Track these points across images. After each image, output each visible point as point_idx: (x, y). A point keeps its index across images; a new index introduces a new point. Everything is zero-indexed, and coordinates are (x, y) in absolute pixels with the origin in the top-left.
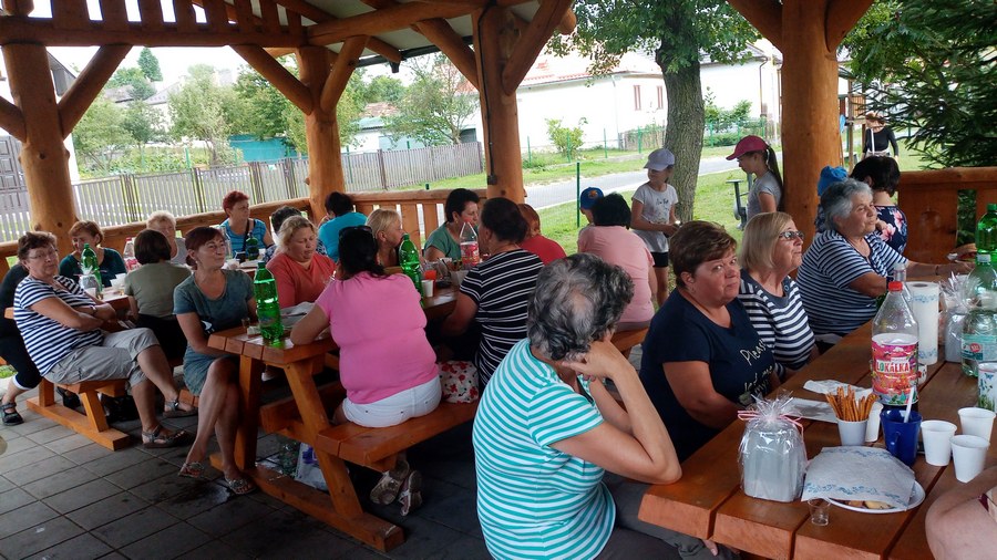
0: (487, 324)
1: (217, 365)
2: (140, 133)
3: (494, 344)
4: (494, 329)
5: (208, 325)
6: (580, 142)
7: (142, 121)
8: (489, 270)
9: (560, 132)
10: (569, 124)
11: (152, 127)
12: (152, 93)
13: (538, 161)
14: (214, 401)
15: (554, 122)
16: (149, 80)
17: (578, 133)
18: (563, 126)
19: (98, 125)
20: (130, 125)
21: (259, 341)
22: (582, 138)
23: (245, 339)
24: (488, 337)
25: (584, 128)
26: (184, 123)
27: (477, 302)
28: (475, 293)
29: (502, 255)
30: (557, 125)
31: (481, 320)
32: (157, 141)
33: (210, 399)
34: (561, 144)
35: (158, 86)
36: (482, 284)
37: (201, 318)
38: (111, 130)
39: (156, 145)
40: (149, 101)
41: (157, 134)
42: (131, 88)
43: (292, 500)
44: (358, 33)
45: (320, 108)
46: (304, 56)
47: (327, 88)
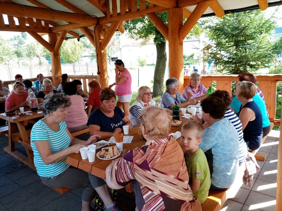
2: (20, 55)
7: (20, 51)
11: (24, 53)
12: (24, 43)
16: (24, 39)
20: (17, 52)
22: (147, 61)
26: (31, 52)
32: (25, 57)
35: (27, 41)
38: (9, 53)
42: (18, 41)
44: (64, 30)
45: (54, 51)
46: (50, 36)
47: (56, 45)
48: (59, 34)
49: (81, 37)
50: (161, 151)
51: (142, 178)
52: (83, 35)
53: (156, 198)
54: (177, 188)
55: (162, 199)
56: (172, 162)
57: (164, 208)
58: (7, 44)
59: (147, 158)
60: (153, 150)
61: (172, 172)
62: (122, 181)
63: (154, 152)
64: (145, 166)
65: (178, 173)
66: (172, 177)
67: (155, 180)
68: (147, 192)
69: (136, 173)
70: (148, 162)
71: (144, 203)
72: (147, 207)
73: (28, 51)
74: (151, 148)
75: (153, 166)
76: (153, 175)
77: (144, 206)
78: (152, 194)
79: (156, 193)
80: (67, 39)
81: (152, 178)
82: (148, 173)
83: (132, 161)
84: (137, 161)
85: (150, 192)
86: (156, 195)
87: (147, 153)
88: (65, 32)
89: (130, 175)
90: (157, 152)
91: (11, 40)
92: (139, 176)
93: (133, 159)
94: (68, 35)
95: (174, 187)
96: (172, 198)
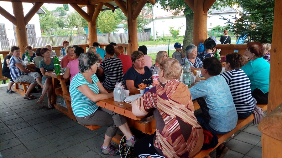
0: (106, 74)
1: (47, 79)
2: (61, 25)
3: (107, 78)
4: (107, 75)
5: (46, 71)
6: (178, 34)
7: (62, 22)
8: (106, 61)
9: (173, 31)
10: (176, 29)
11: (65, 23)
12: (66, 14)
13: (165, 39)
14: (46, 87)
15: (171, 28)
16: (65, 10)
17: (178, 31)
18: (174, 29)
19: (48, 22)
20: (59, 23)
21: (55, 73)
22: (179, 33)
23: (52, 73)
24: (106, 77)
25: (180, 30)
26: (71, 23)
27: (103, 69)
28: (102, 67)
29: (109, 58)
30: (172, 29)
31: (105, 73)
32: (66, 27)
33: (45, 87)
34: (173, 34)
35: (67, 12)
36: (104, 65)
37: (44, 69)
38: (52, 24)
39: (66, 28)
40: (64, 16)
41: (66, 25)
42: (60, 12)
43: (61, 110)
44: (101, 2)
45: (92, 21)
46: (88, 7)
47: (94, 16)
48: (97, 6)
49: (115, 8)
50: (175, 87)
51: (162, 106)
52: (117, 7)
53: (173, 121)
54: (187, 115)
55: (177, 122)
56: (183, 96)
57: (180, 128)
58: (50, 15)
59: (166, 91)
60: (169, 86)
61: (183, 103)
62: (148, 108)
63: (170, 88)
64: (164, 97)
65: (187, 104)
66: (183, 106)
67: (172, 107)
68: (166, 117)
69: (157, 102)
70: (167, 94)
71: (165, 125)
72: (167, 127)
73: (68, 22)
74: (168, 85)
75: (170, 97)
76: (170, 103)
77: (165, 127)
78: (170, 118)
79: (173, 117)
80: (103, 10)
81: (169, 105)
82: (167, 102)
83: (155, 92)
84: (159, 93)
85: (168, 117)
86: (173, 119)
87: (165, 88)
88: (102, 4)
89: (154, 104)
90: (172, 88)
91: (55, 11)
92: (160, 104)
93: (157, 91)
94: (104, 7)
95: (185, 113)
96: (184, 121)
